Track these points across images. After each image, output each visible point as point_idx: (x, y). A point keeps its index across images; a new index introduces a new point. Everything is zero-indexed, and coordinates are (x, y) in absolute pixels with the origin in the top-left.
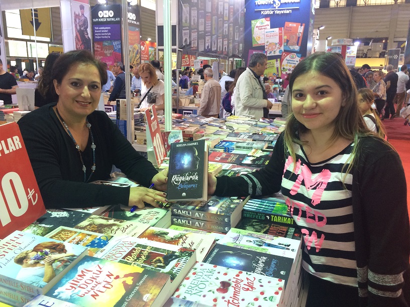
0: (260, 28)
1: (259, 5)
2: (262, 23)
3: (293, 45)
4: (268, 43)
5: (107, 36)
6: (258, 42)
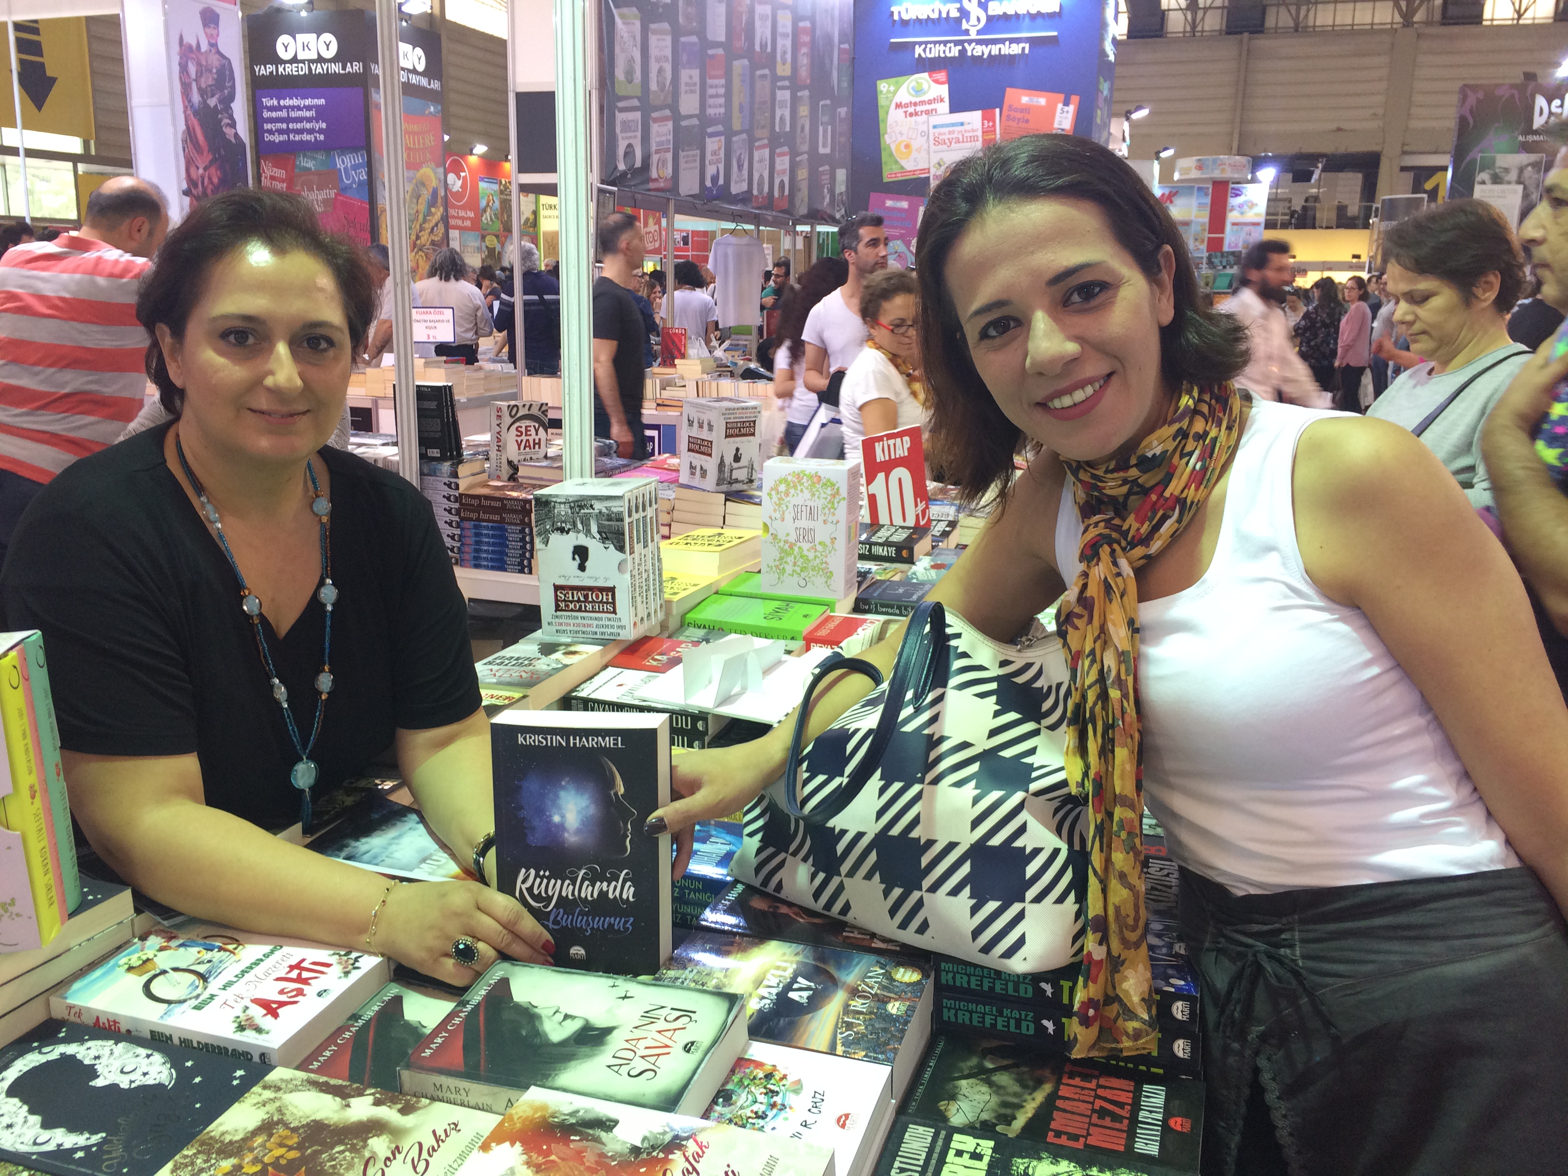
0: (911, 110)
1: (905, 23)
2: (918, 91)
5: (311, 131)
6: (904, 164)
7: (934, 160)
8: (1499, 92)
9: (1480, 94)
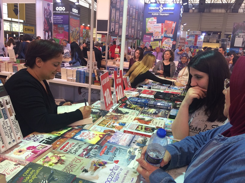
1: (151, 10)
3: (169, 33)
4: (155, 32)
6: (149, 31)
7: (154, 31)
8: (240, 24)
9: (237, 24)
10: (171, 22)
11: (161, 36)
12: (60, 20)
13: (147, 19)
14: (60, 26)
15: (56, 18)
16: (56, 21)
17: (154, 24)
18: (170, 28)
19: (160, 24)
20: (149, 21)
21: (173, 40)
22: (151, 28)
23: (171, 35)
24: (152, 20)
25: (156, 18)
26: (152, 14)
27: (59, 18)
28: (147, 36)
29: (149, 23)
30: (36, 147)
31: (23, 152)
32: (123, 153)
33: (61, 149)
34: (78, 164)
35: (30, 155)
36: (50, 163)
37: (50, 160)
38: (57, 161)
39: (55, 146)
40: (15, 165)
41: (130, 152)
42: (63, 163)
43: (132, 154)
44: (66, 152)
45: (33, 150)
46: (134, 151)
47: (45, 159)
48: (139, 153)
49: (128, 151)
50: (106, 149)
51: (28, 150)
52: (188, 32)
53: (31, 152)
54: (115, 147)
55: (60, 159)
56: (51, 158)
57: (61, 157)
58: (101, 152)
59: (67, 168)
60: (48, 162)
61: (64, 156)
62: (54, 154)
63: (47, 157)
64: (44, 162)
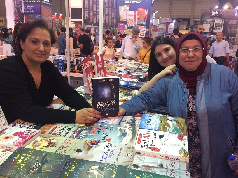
0: (124, 11)
3: (142, 21)
4: (129, 20)
6: (123, 19)
7: (127, 18)
8: (207, 10)
9: (205, 11)
10: (143, 10)
11: (134, 24)
12: (31, 9)
13: (120, 7)
14: (31, 16)
15: (27, 7)
16: (27, 11)
17: (127, 12)
18: (143, 16)
19: (133, 12)
20: (122, 9)
21: (146, 27)
22: (124, 16)
23: (144, 23)
24: (125, 8)
25: (128, 6)
26: (125, 2)
27: (30, 7)
28: (121, 24)
29: (122, 11)
30: (23, 133)
31: (10, 138)
32: (115, 132)
33: (50, 133)
34: (71, 146)
35: (18, 141)
36: (41, 146)
37: (40, 144)
38: (48, 145)
39: (44, 131)
40: (3, 152)
41: (121, 130)
42: (54, 146)
43: (123, 132)
44: (55, 136)
45: (21, 135)
46: (125, 129)
47: (34, 143)
48: (130, 130)
49: (119, 129)
50: (96, 129)
51: (15, 136)
52: (159, 19)
53: (18, 138)
54: (105, 127)
55: (51, 142)
56: (41, 142)
57: (51, 140)
58: (92, 132)
59: (59, 150)
60: (38, 146)
61: (55, 139)
62: (44, 138)
63: (36, 141)
64: (34, 146)
